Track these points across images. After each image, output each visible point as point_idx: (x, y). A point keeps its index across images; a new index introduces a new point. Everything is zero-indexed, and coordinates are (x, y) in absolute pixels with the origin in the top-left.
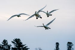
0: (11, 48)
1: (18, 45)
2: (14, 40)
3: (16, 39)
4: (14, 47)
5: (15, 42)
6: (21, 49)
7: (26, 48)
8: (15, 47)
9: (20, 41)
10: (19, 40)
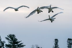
0: (5, 45)
1: (12, 42)
2: (8, 36)
3: (11, 35)
4: (8, 44)
5: (9, 39)
6: (16, 46)
7: (22, 45)
8: (10, 44)
9: (15, 37)
10: (14, 35)
